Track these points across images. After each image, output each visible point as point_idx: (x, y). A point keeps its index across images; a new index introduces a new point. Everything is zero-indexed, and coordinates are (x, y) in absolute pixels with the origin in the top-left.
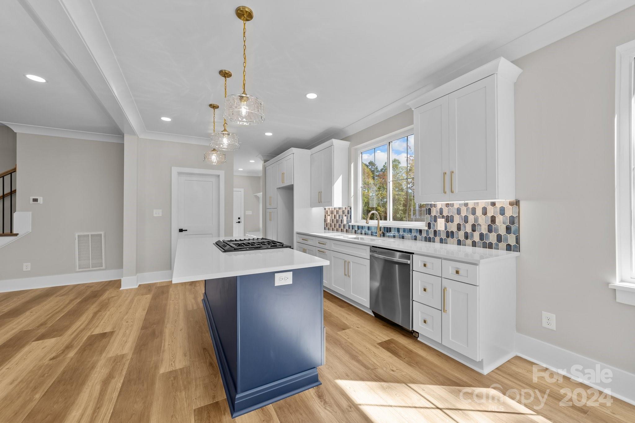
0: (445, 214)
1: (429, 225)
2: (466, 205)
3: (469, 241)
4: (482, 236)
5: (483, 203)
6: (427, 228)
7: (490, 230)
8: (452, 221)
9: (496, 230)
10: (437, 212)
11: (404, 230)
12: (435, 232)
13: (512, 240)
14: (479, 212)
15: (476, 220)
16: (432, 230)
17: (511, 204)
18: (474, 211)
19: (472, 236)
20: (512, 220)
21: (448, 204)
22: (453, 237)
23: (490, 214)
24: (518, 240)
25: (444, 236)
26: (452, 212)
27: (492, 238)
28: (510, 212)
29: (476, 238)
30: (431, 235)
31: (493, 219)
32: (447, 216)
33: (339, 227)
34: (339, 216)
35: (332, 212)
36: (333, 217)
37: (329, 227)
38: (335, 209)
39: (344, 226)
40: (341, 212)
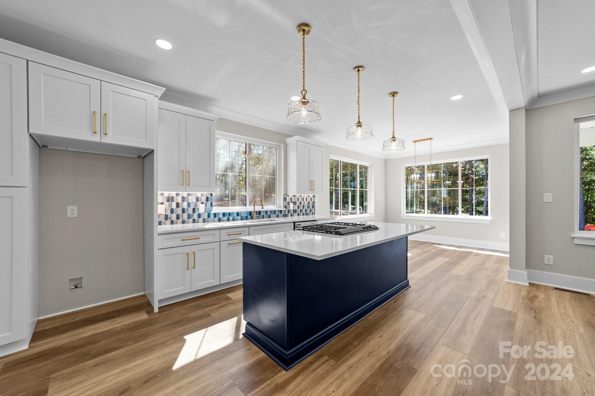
0: (293, 201)
1: (286, 208)
2: (301, 196)
5: (306, 196)
8: (296, 205)
9: (310, 207)
10: (289, 199)
12: (289, 211)
14: (305, 200)
15: (304, 203)
17: (313, 196)
20: (313, 203)
21: (294, 195)
22: (296, 213)
23: (308, 201)
25: (292, 213)
26: (296, 199)
28: (313, 199)
30: (287, 213)
31: (309, 203)
32: (294, 202)
33: (189, 218)
34: (189, 205)
35: (170, 199)
36: (174, 206)
37: (163, 220)
38: (177, 195)
39: (199, 216)
40: (192, 199)
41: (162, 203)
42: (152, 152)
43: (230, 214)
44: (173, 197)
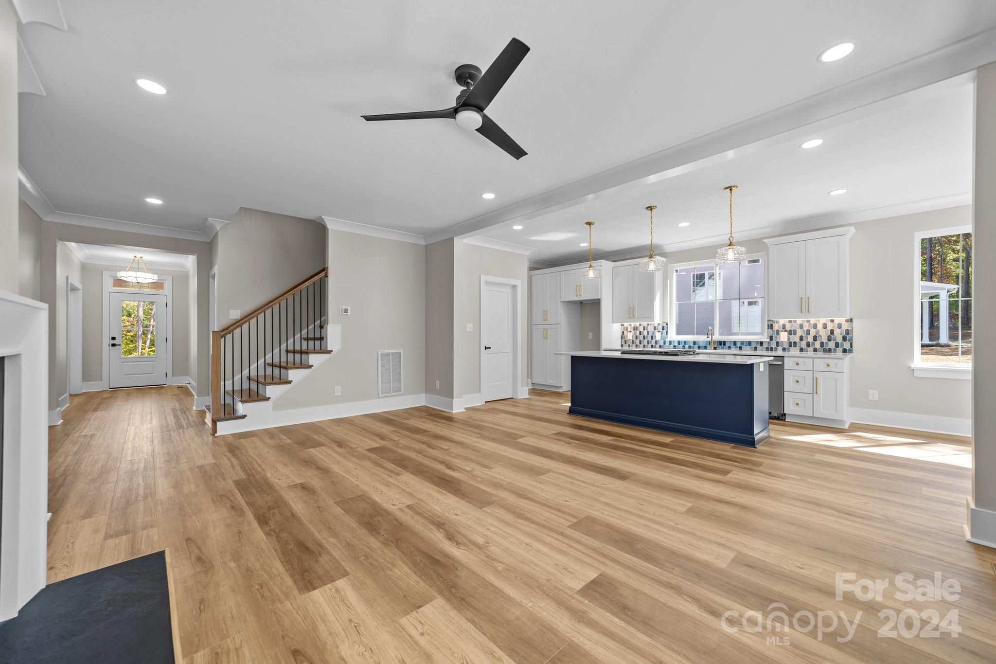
0: (788, 328)
1: (771, 338)
2: (808, 322)
3: (811, 349)
4: (822, 344)
5: (822, 321)
6: (768, 340)
7: (829, 339)
8: (795, 333)
9: (835, 339)
10: (779, 327)
11: (742, 343)
12: (777, 343)
13: (847, 345)
14: (820, 327)
15: (817, 332)
16: (774, 342)
17: (847, 321)
18: (815, 326)
19: (814, 344)
20: (847, 332)
21: (791, 321)
22: (795, 346)
23: (829, 328)
24: (851, 346)
25: (786, 346)
26: (795, 327)
27: (832, 345)
28: (845, 326)
29: (817, 345)
31: (832, 332)
32: (790, 331)
33: (648, 343)
34: (648, 332)
35: (635, 329)
36: (638, 334)
37: (631, 344)
38: (640, 325)
39: (656, 342)
40: (651, 328)
41: (630, 332)
42: (599, 300)
43: (685, 342)
44: (637, 327)
